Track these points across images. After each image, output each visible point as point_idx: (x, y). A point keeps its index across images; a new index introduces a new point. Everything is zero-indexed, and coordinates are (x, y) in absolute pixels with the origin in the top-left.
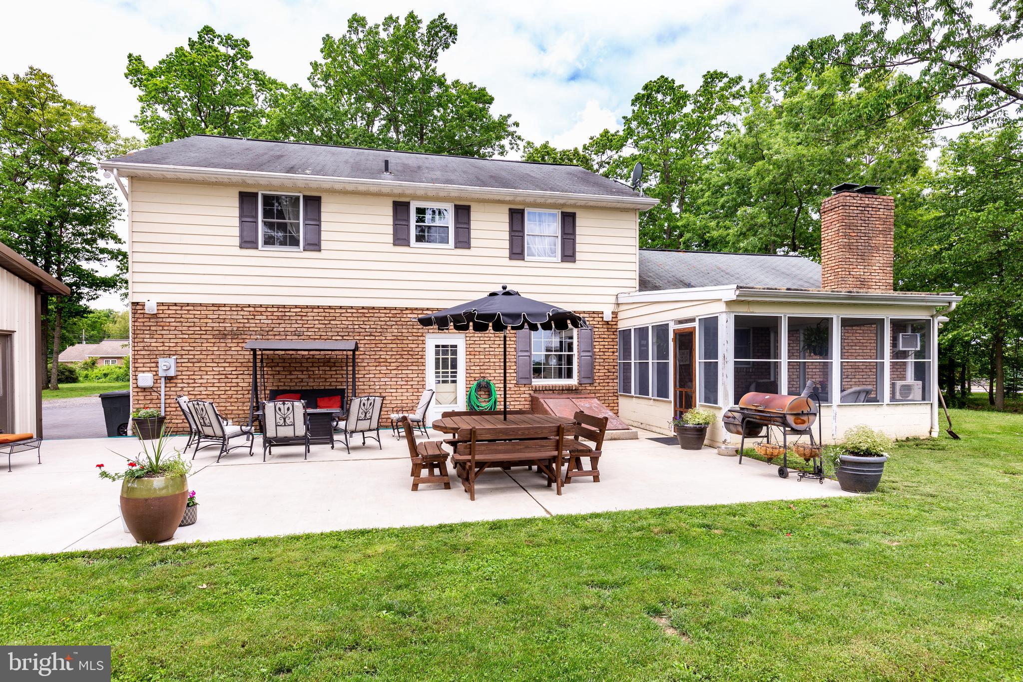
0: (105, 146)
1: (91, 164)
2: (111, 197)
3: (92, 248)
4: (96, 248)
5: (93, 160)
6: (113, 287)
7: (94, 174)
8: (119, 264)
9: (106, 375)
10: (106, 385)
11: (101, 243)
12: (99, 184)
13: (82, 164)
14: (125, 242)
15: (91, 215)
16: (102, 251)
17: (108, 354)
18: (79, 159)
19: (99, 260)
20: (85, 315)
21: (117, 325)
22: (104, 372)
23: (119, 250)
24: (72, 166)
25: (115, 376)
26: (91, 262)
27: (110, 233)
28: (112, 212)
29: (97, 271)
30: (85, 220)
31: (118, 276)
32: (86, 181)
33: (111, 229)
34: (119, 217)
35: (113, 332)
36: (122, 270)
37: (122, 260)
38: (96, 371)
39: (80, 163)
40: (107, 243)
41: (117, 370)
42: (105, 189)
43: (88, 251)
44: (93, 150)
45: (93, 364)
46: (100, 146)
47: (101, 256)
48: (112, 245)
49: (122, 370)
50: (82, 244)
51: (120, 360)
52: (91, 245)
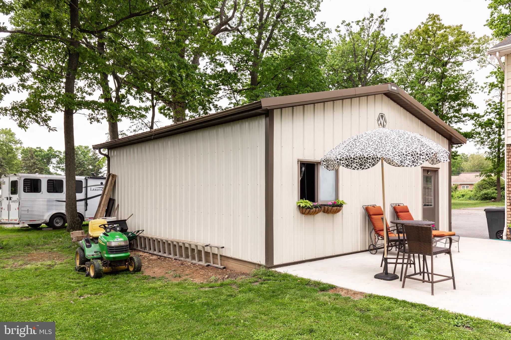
0: (467, 47)
1: (459, 61)
2: (471, 79)
3: (459, 114)
4: (461, 114)
5: (460, 59)
6: (471, 138)
7: (461, 67)
8: (474, 122)
9: (463, 196)
10: (464, 202)
11: (464, 111)
12: (464, 73)
13: (454, 63)
14: (478, 107)
15: (458, 94)
16: (465, 116)
17: (464, 182)
18: (452, 60)
19: (463, 122)
20: (455, 158)
21: (469, 163)
22: (462, 193)
23: (475, 113)
24: (448, 66)
25: (469, 197)
26: (458, 123)
27: (469, 103)
28: (471, 89)
29: (461, 129)
30: (456, 98)
31: (474, 130)
32: (456, 73)
33: (470, 100)
34: (475, 91)
35: (467, 168)
36: (475, 126)
37: (476, 119)
38: (457, 193)
39: (453, 63)
40: (467, 110)
41: (469, 192)
42: (467, 75)
43: (457, 117)
44: (460, 52)
45: (456, 188)
46: (464, 48)
47: (464, 119)
48: (470, 111)
49: (473, 193)
50: (453, 113)
51: (471, 186)
52: (458, 113)
